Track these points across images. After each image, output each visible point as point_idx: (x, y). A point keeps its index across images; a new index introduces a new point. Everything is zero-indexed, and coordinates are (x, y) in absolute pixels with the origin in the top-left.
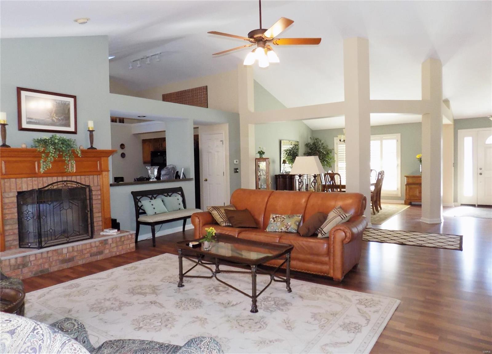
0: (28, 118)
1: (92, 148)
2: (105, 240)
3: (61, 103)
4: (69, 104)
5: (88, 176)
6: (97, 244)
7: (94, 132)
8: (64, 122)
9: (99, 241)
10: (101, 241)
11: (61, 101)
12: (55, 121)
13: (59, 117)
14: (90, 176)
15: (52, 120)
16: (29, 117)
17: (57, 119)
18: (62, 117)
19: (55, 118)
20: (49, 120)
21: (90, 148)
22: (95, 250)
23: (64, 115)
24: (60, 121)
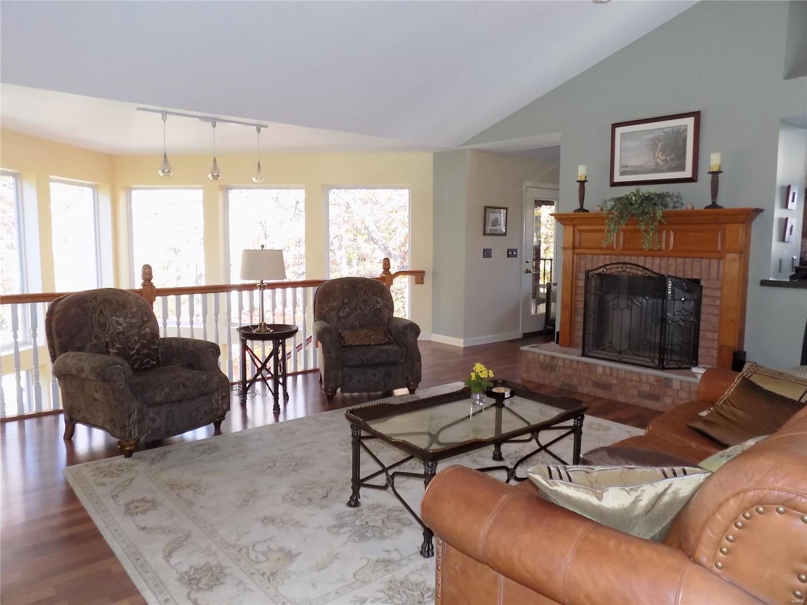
0: (624, 167)
1: (714, 205)
2: (665, 378)
3: (672, 131)
4: (686, 130)
5: (699, 260)
6: (652, 380)
7: (720, 175)
8: (675, 164)
9: (656, 376)
10: (661, 377)
11: (672, 128)
12: (661, 164)
13: (667, 157)
14: (704, 259)
15: (657, 164)
16: (624, 165)
17: (663, 160)
18: (672, 156)
19: (660, 159)
20: (652, 164)
21: (710, 205)
22: (646, 388)
23: (676, 152)
24: (669, 162)
